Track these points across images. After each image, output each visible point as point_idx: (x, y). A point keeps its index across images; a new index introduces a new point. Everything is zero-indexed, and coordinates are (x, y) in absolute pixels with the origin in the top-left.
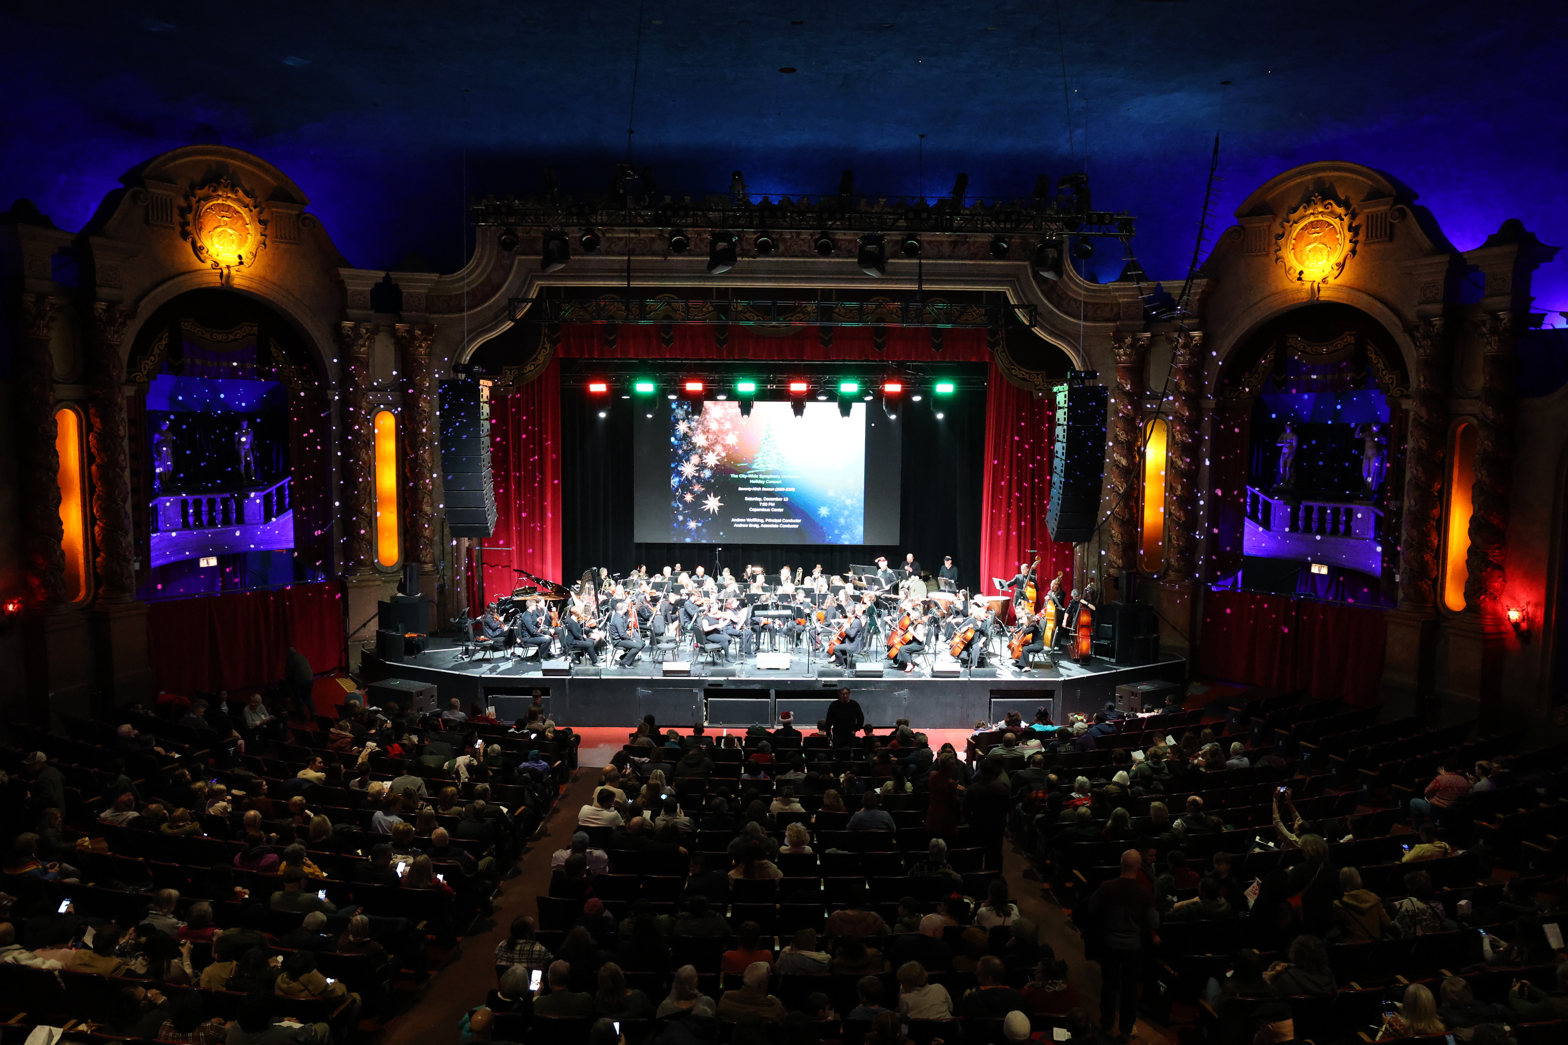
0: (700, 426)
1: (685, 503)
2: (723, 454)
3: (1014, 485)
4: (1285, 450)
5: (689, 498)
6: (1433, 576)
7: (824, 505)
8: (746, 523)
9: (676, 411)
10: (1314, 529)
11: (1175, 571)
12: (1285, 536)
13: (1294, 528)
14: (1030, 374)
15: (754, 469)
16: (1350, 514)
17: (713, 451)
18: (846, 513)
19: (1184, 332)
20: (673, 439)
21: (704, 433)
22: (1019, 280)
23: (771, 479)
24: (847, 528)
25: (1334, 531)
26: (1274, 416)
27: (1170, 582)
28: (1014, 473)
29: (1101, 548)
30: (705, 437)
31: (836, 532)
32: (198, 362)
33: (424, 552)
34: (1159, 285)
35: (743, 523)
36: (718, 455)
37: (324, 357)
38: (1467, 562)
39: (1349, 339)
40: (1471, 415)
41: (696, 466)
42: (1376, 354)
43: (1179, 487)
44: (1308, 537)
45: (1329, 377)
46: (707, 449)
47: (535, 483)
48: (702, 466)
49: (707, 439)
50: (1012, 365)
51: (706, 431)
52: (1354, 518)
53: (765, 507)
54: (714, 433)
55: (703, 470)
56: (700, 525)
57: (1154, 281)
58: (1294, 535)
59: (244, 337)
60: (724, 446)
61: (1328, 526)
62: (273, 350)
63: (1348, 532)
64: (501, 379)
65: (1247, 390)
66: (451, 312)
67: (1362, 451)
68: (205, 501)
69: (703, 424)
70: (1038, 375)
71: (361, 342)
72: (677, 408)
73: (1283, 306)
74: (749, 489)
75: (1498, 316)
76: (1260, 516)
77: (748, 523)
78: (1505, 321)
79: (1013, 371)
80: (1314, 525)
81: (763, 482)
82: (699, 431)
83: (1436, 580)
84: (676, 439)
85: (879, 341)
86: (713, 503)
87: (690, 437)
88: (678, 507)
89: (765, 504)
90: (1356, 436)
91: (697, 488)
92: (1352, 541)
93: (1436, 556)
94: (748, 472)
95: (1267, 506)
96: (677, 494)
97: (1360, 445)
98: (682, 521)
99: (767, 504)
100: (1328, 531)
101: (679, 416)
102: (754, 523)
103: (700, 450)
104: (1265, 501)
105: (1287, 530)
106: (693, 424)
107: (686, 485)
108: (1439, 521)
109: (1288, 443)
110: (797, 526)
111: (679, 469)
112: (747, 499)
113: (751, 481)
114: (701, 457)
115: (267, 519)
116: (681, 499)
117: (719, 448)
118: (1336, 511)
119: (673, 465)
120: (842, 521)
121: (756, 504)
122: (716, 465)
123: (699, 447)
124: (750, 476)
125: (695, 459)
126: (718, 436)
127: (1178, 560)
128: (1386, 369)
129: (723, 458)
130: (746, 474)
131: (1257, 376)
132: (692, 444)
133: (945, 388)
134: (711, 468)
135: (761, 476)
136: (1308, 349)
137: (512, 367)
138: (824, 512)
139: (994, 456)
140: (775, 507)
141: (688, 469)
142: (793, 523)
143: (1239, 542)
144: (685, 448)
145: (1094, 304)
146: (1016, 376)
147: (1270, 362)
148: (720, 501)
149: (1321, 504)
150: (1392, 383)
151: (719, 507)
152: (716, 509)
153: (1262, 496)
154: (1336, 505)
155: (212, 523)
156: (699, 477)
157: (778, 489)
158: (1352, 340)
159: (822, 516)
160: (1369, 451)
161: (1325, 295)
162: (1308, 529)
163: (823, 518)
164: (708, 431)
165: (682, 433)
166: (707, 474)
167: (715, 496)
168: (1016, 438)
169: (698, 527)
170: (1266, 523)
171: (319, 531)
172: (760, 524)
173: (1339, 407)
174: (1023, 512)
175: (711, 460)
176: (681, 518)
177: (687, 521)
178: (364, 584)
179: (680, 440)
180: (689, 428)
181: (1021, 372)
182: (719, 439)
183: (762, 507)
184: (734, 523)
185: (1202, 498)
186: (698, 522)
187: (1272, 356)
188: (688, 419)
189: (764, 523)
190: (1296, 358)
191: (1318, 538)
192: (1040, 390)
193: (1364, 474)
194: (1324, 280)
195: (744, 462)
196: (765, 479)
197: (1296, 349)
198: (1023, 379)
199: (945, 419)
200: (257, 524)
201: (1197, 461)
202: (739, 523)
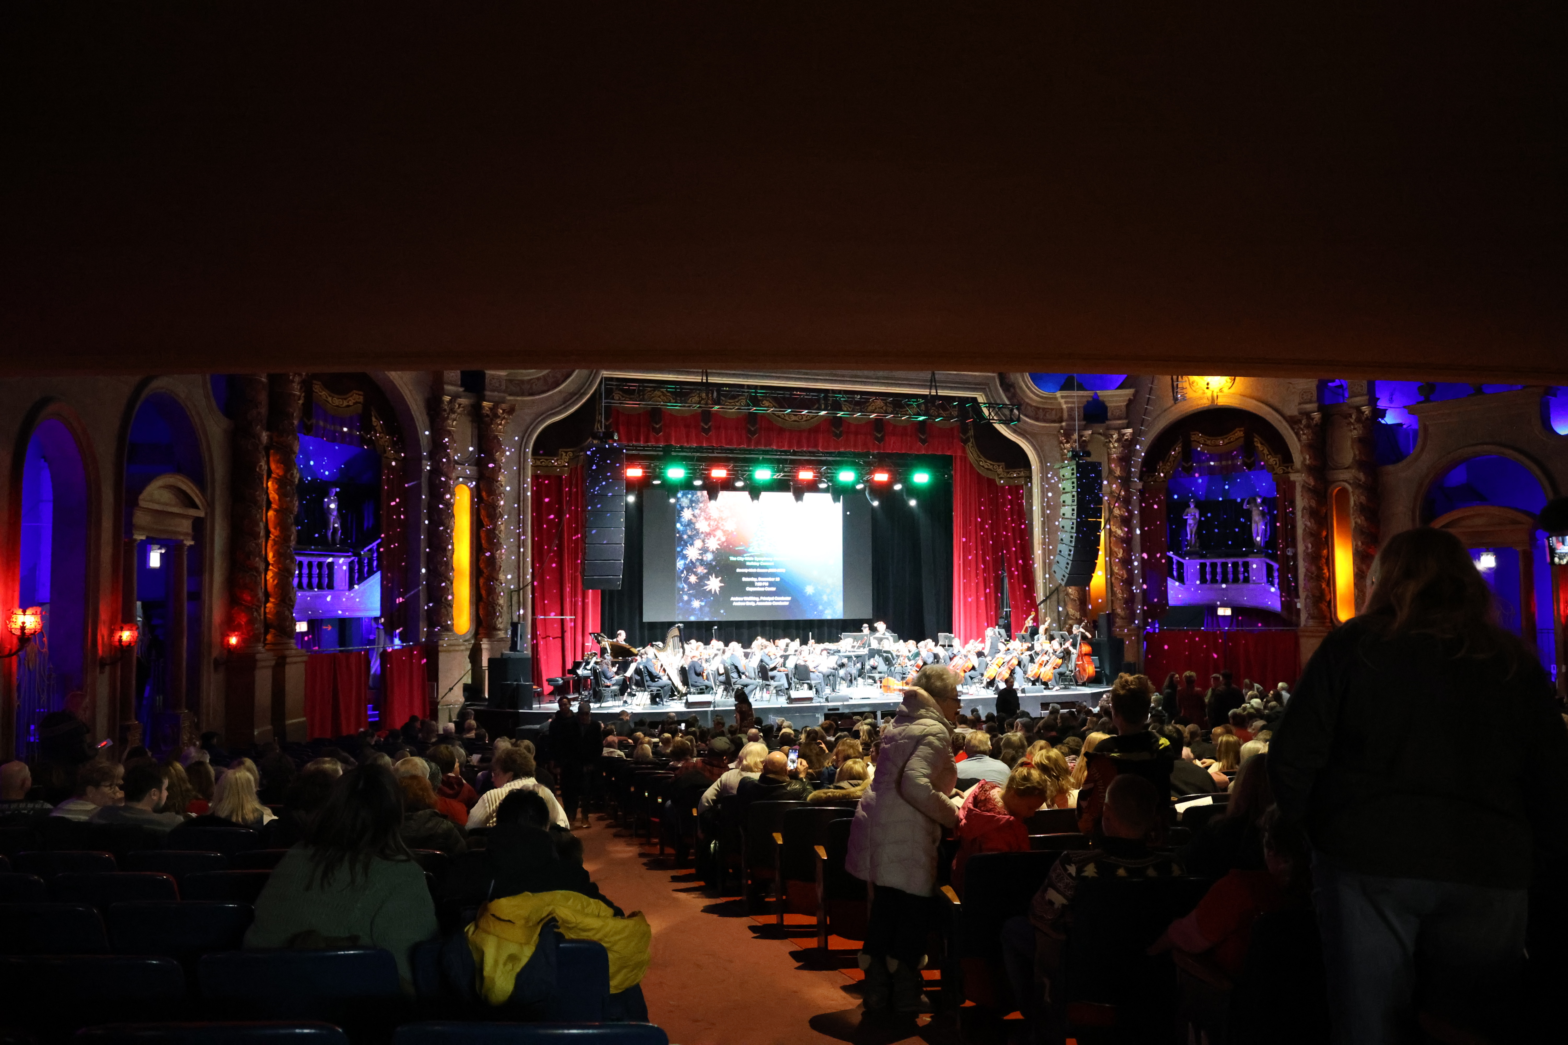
0: (703, 514)
1: (689, 584)
2: (723, 539)
3: (980, 559)
4: (1190, 521)
5: (693, 579)
6: (1328, 599)
7: (810, 584)
8: (744, 601)
9: (682, 500)
10: (1219, 581)
11: (1122, 618)
12: (1197, 588)
13: (1203, 580)
14: (993, 465)
15: (749, 553)
16: (1246, 565)
17: (715, 536)
18: (828, 591)
19: (1119, 429)
20: (678, 525)
21: (706, 519)
22: (989, 388)
23: (764, 561)
24: (829, 604)
25: (1236, 580)
26: (1176, 497)
27: (1119, 627)
28: (980, 547)
29: (1059, 605)
30: (707, 523)
31: (820, 607)
32: (321, 423)
33: (500, 619)
34: (1096, 394)
35: (741, 601)
36: (719, 539)
37: (419, 429)
38: (1355, 584)
39: (1239, 433)
40: (1343, 481)
41: (700, 550)
42: (1262, 444)
43: (1121, 551)
44: (1216, 586)
45: (1224, 463)
46: (708, 534)
47: (578, 559)
48: (704, 550)
49: (709, 525)
50: (980, 457)
51: (708, 519)
52: (1250, 569)
53: (760, 587)
54: (715, 520)
55: (705, 553)
56: (703, 604)
57: (1092, 390)
58: (1204, 586)
59: (355, 404)
60: (724, 531)
61: (1230, 576)
62: (374, 419)
63: (1246, 580)
64: (557, 460)
65: (1162, 475)
66: (523, 395)
67: (1249, 518)
68: (305, 564)
69: (705, 512)
70: (999, 466)
71: (454, 416)
72: (682, 497)
73: (1191, 409)
74: (746, 571)
75: (1360, 410)
76: (1175, 573)
77: (745, 601)
78: (1367, 413)
79: (981, 463)
80: (1218, 578)
81: (758, 564)
82: (702, 518)
83: (1330, 602)
84: (682, 525)
85: (879, 436)
86: (714, 584)
87: (694, 524)
88: (683, 588)
89: (760, 584)
90: (1244, 507)
91: (701, 570)
92: (1251, 586)
93: (1328, 585)
94: (745, 555)
95: (1180, 565)
96: (683, 575)
97: (1248, 515)
98: (687, 601)
99: (761, 584)
100: (1230, 580)
101: (683, 505)
102: (750, 601)
103: (703, 536)
104: (1178, 562)
105: (1198, 582)
106: (697, 512)
107: (690, 568)
108: (1327, 559)
109: (1192, 516)
110: (787, 603)
111: (684, 552)
112: (744, 579)
113: (748, 564)
114: (703, 541)
115: (351, 587)
116: (686, 580)
117: (719, 533)
118: (1235, 565)
119: (679, 549)
120: (825, 598)
121: (752, 584)
122: (717, 549)
123: (702, 533)
124: (746, 559)
125: (698, 543)
126: (718, 523)
127: (1123, 609)
128: (1270, 454)
129: (723, 543)
130: (743, 557)
131: (1169, 464)
132: (696, 529)
133: (921, 478)
134: (713, 552)
135: (756, 559)
136: (1208, 442)
137: (569, 450)
138: (809, 590)
139: (963, 534)
140: (769, 586)
141: (692, 553)
142: (784, 601)
143: (1164, 595)
144: (690, 533)
145: (1044, 409)
146: (983, 467)
147: (1179, 453)
148: (721, 581)
149: (1224, 560)
150: (1276, 464)
151: (720, 587)
152: (718, 590)
153: (1175, 558)
154: (1235, 560)
155: (310, 587)
156: (702, 560)
157: (770, 570)
158: (1241, 434)
159: (808, 593)
160: (1256, 517)
161: (1222, 401)
162: (1214, 580)
163: (810, 596)
164: (709, 518)
165: (687, 520)
166: (709, 557)
167: (716, 577)
168: (979, 520)
169: (701, 606)
170: (1181, 579)
171: (401, 599)
172: (755, 602)
173: (1227, 487)
174: (987, 581)
175: (713, 544)
176: (686, 598)
177: (691, 601)
178: (452, 648)
179: (685, 526)
180: (694, 516)
181: (985, 464)
182: (720, 525)
183: (757, 587)
184: (733, 601)
185: (1136, 560)
186: (702, 601)
187: (1180, 449)
188: (692, 507)
189: (760, 601)
190: (1199, 449)
191: (1224, 586)
192: (1001, 478)
193: (1254, 534)
194: (1221, 390)
195: (741, 546)
196: (759, 561)
197: (1198, 442)
198: (988, 469)
199: (918, 504)
200: (343, 590)
201: (1131, 531)
202: (737, 601)
